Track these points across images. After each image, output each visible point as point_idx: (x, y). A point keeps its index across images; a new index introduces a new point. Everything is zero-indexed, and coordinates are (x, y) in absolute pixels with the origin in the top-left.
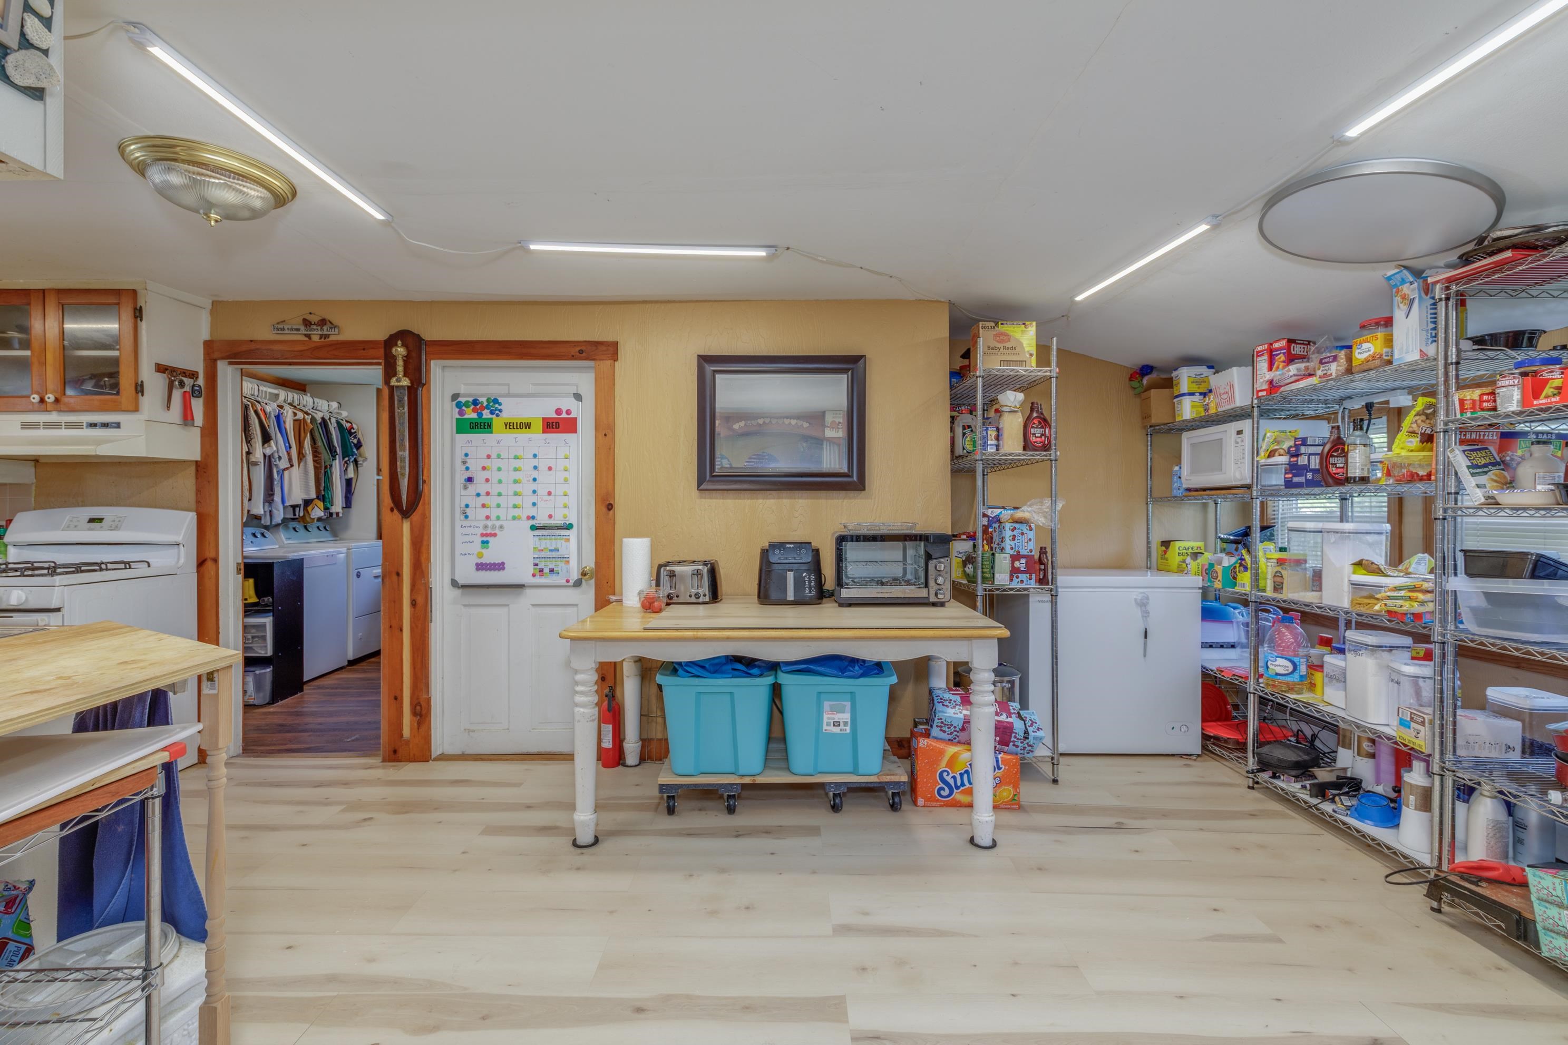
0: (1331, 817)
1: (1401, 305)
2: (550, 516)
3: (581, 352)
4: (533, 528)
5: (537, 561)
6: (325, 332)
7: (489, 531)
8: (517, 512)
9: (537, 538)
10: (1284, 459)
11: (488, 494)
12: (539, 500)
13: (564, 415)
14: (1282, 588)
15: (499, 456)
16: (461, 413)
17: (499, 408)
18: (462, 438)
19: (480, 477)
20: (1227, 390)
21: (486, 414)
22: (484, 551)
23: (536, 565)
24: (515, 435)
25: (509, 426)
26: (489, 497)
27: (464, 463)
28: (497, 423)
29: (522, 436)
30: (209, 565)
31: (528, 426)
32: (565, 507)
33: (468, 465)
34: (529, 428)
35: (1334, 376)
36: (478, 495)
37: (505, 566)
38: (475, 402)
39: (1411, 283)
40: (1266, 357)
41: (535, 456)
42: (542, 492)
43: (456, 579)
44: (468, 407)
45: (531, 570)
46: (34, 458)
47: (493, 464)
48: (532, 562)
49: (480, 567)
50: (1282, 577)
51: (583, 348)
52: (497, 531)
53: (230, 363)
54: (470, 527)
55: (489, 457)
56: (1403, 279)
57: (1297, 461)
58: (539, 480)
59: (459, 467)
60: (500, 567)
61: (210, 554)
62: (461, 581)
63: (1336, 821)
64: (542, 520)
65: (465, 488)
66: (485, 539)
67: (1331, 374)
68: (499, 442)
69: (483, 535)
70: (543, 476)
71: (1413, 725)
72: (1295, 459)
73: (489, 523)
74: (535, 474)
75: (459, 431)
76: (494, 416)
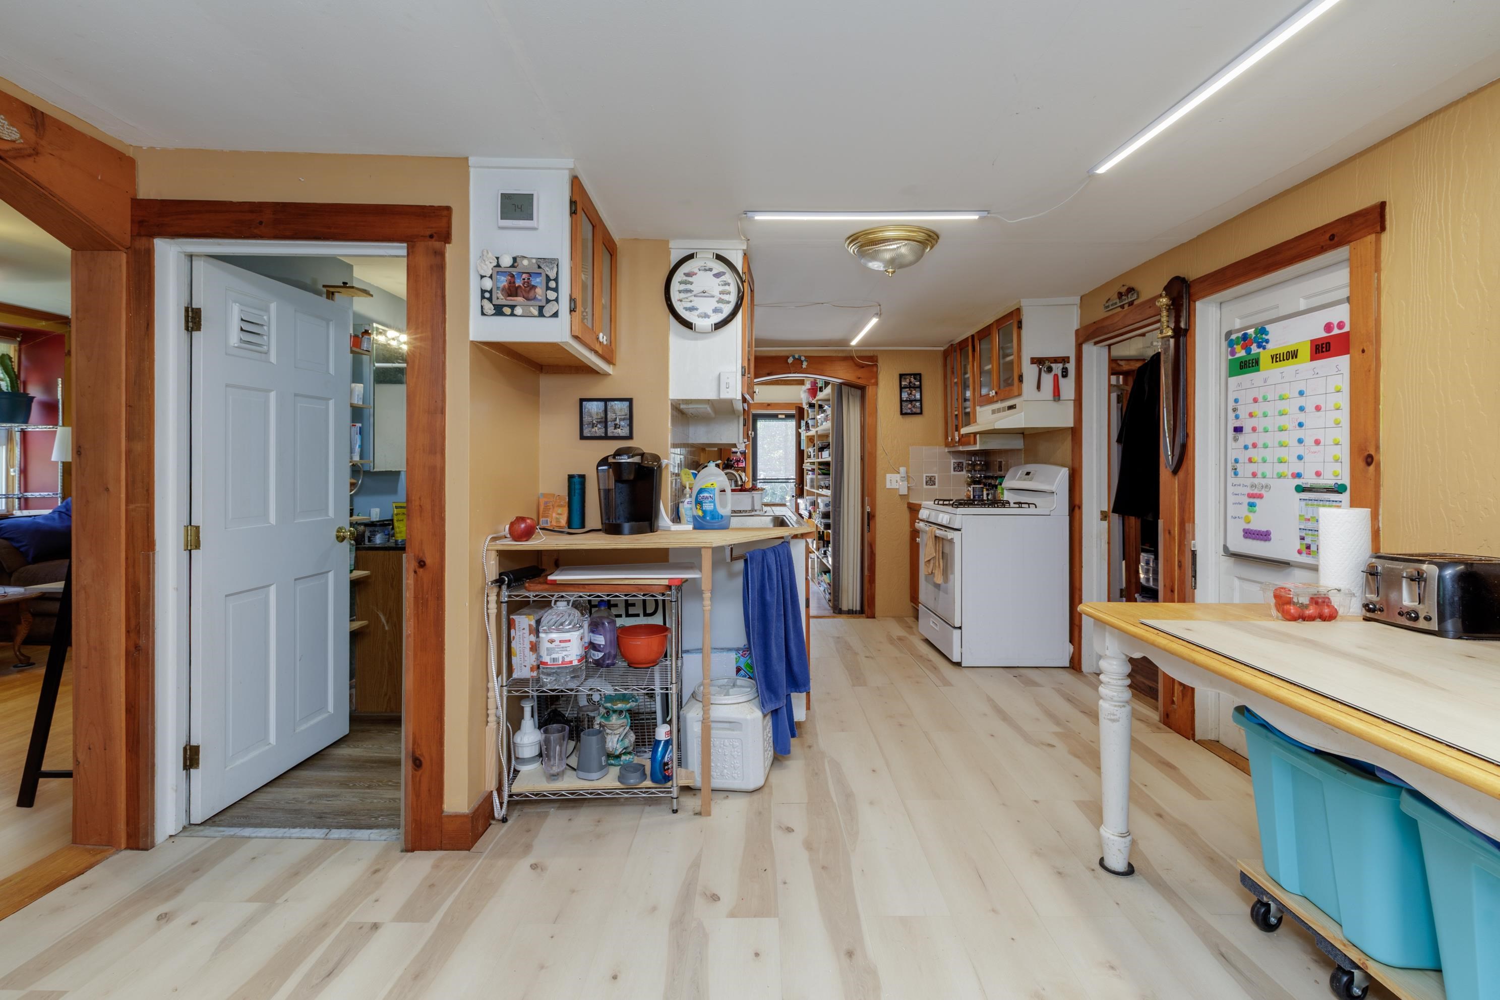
2: (1318, 474)
3: (1332, 237)
4: (1300, 489)
5: (1303, 534)
6: (1130, 300)
7: (1256, 491)
8: (1282, 469)
9: (1304, 503)
11: (1254, 446)
12: (1307, 451)
13: (1336, 331)
15: (1265, 400)
16: (1233, 353)
17: (1267, 337)
18: (1233, 381)
19: (1247, 425)
21: (1254, 349)
22: (1251, 516)
23: (1302, 538)
24: (1281, 370)
25: (1276, 358)
26: (1256, 449)
27: (1235, 410)
28: (1265, 357)
29: (1289, 367)
30: (1077, 509)
31: (1294, 355)
32: (1337, 461)
33: (1238, 413)
34: (1296, 357)
36: (1246, 447)
37: (1272, 536)
38: (1245, 337)
41: (1301, 393)
42: (1309, 441)
43: (1228, 545)
44: (1237, 344)
45: (1297, 544)
46: (1021, 432)
47: (1257, 409)
48: (1298, 534)
49: (1249, 534)
51: (1334, 231)
52: (1263, 492)
53: (1096, 343)
54: (1240, 485)
55: (1255, 400)
58: (1307, 424)
59: (1231, 415)
60: (1264, 536)
61: (1077, 502)
62: (1233, 548)
64: (1309, 480)
65: (1236, 440)
66: (1252, 500)
68: (1265, 381)
69: (1250, 496)
70: (1311, 419)
73: (1256, 481)
74: (1301, 417)
75: (1232, 373)
76: (1261, 350)
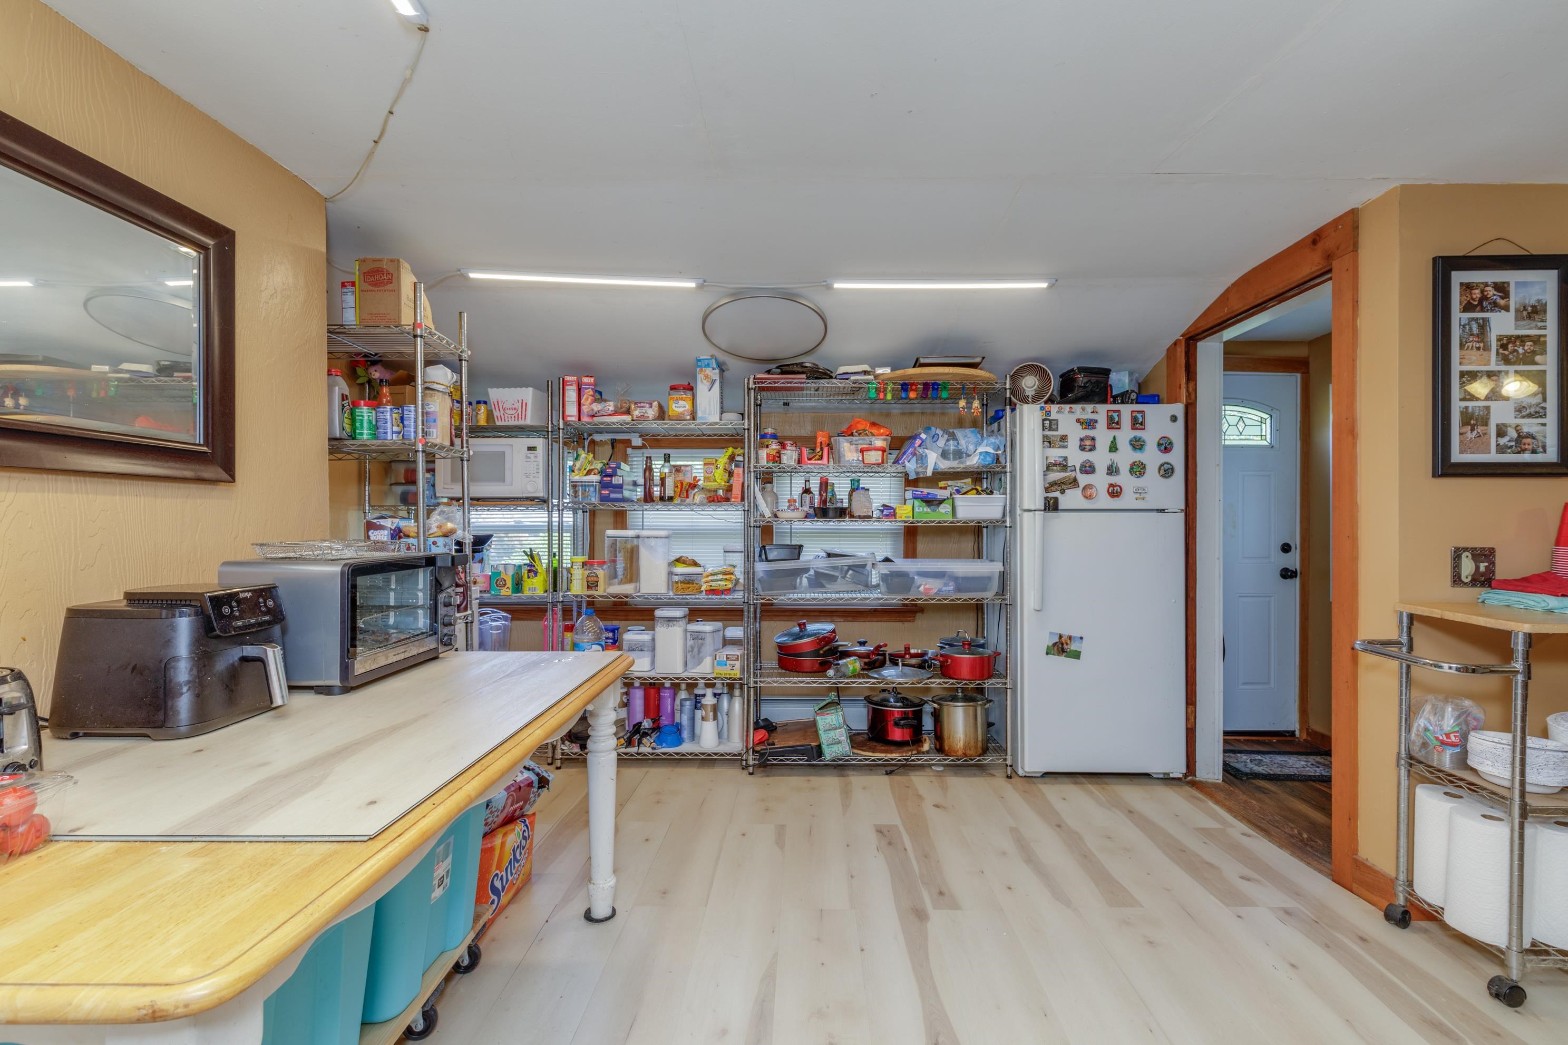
0: (652, 754)
1: (705, 381)
10: (595, 478)
14: (597, 586)
20: (516, 406)
35: (651, 418)
39: (714, 369)
40: (575, 388)
50: (597, 576)
56: (708, 364)
57: (611, 480)
63: (658, 755)
67: (648, 417)
71: (729, 662)
72: (609, 479)
